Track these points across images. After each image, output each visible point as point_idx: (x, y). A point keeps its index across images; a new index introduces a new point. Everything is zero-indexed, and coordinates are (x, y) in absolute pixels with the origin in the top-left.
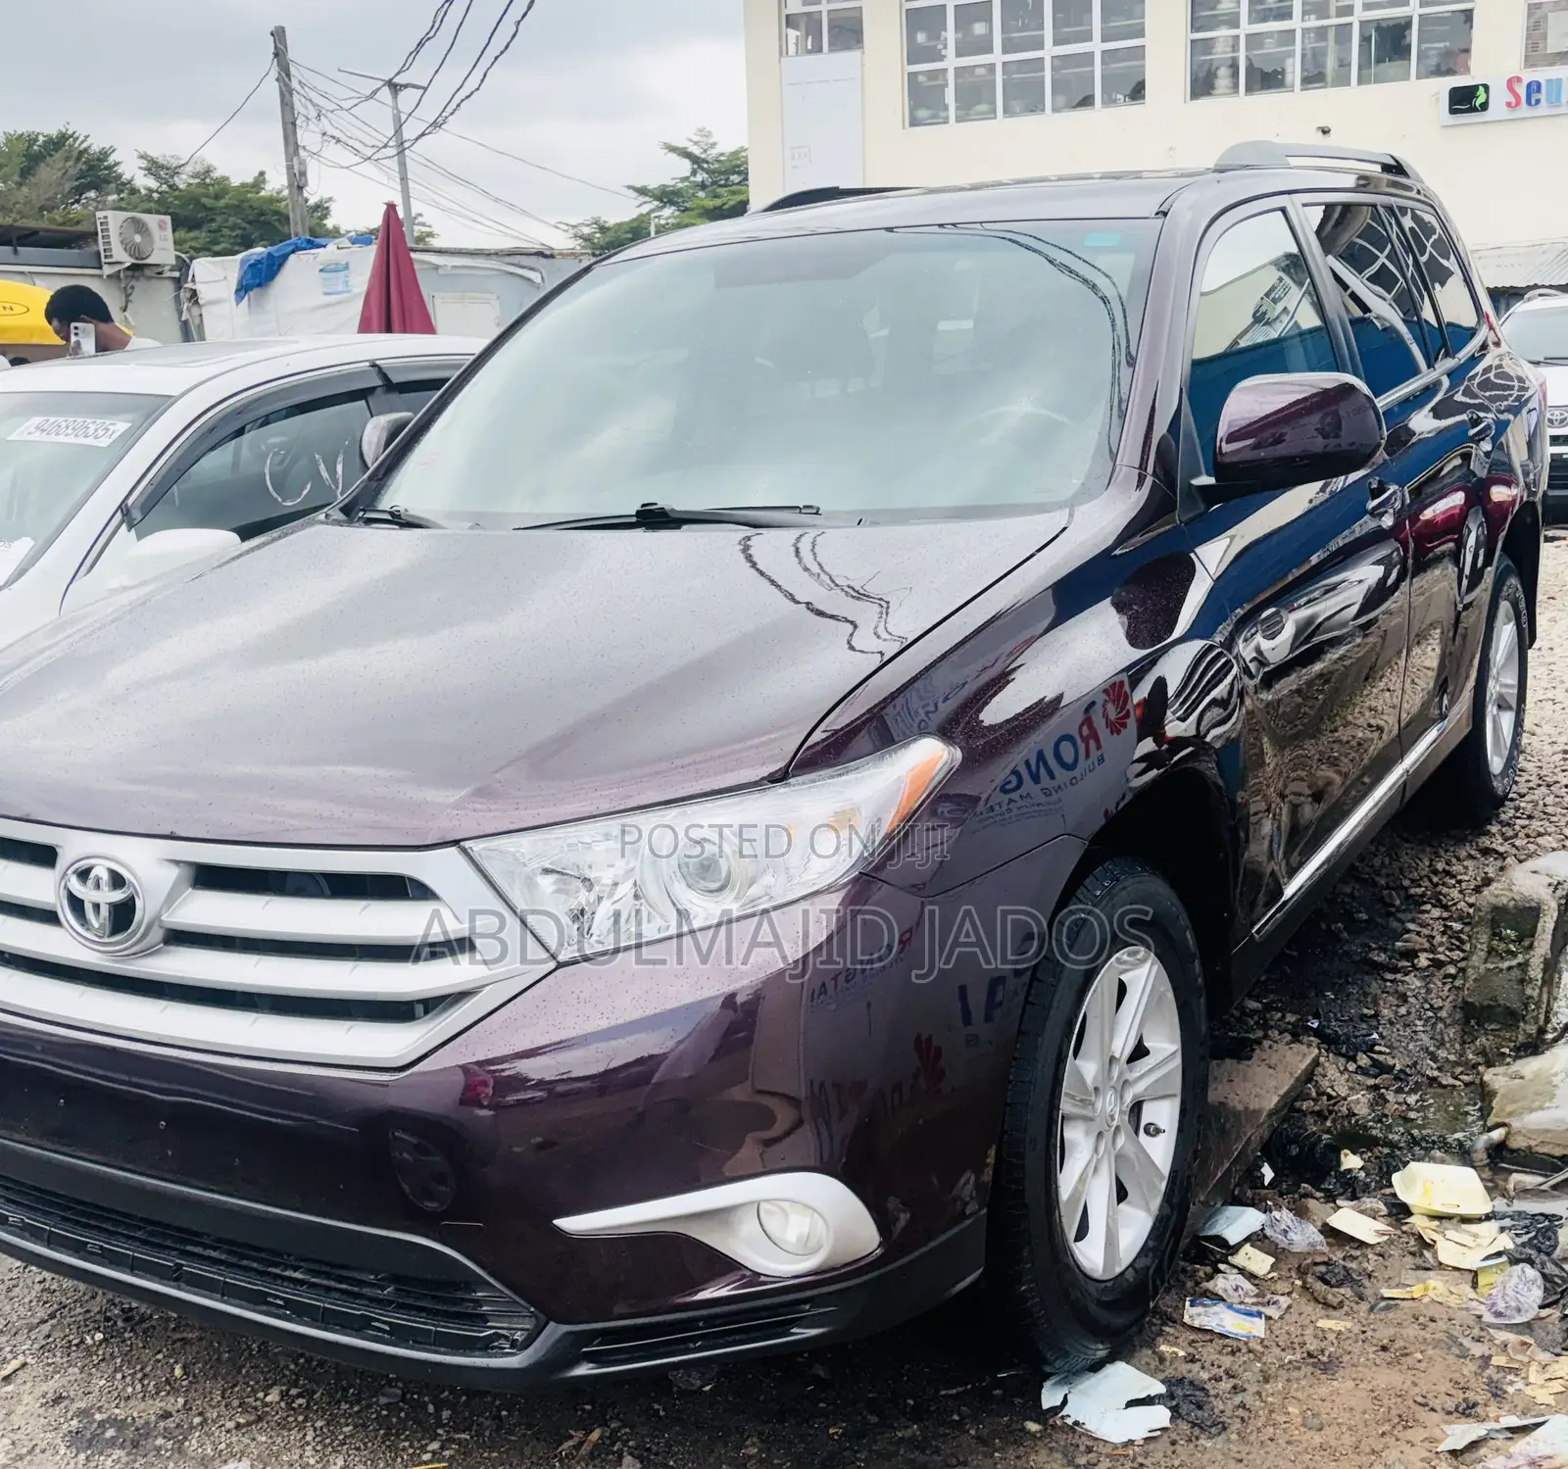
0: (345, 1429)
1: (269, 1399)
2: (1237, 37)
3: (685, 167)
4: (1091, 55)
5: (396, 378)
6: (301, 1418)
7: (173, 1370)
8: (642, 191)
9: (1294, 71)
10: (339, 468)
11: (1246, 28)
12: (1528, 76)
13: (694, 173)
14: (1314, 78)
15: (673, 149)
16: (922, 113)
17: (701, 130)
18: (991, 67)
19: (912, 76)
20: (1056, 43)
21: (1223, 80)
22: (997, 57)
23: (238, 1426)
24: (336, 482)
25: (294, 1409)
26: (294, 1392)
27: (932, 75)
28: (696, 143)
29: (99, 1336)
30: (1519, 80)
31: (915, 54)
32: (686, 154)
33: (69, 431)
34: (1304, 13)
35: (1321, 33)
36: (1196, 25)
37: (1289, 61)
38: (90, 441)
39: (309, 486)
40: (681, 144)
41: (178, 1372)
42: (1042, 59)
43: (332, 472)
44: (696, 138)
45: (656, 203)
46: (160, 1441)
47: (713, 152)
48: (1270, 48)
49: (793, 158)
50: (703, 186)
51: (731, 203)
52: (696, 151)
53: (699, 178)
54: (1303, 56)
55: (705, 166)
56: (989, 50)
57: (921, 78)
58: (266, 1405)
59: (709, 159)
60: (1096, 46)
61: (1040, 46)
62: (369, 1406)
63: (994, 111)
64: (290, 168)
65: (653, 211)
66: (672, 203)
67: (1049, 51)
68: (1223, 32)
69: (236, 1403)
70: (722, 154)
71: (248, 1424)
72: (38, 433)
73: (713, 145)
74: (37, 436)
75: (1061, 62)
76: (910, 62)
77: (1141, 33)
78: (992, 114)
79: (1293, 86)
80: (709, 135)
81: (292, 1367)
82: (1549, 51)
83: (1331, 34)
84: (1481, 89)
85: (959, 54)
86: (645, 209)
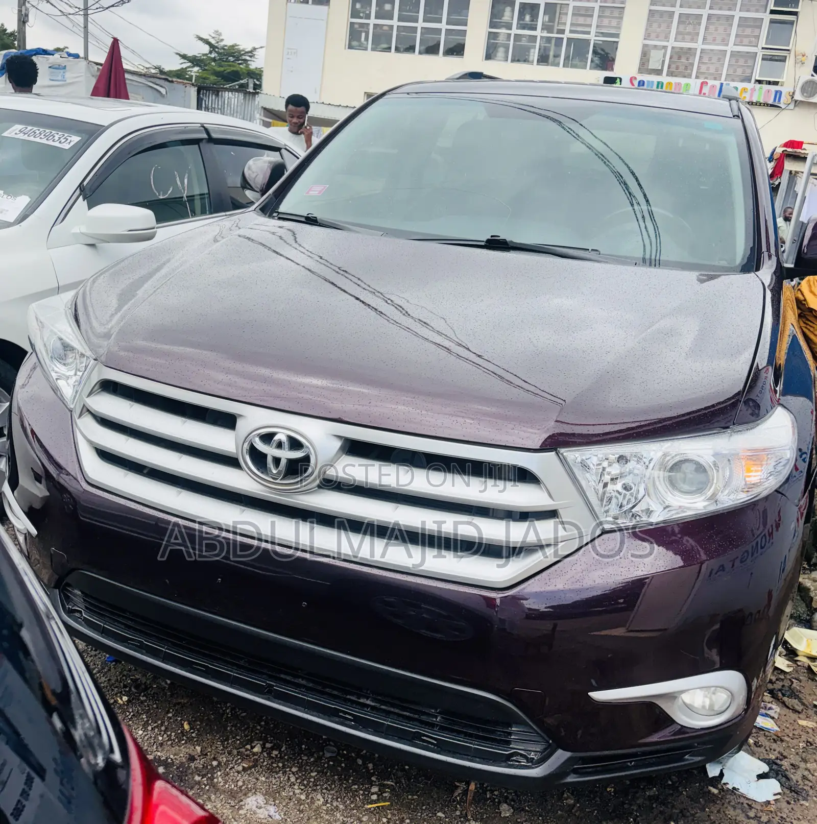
0: (313, 774)
1: (255, 750)
2: (510, 35)
3: (206, 49)
4: (440, 30)
5: (214, 136)
6: (281, 765)
7: (182, 725)
8: (184, 57)
9: (534, 55)
10: (186, 181)
11: (515, 31)
12: (640, 77)
13: (211, 52)
14: (543, 59)
15: (201, 39)
16: (355, 43)
17: (217, 31)
18: (391, 27)
19: (352, 24)
20: (424, 21)
21: (501, 53)
22: (395, 22)
23: (244, 769)
24: (184, 189)
25: (273, 758)
26: (268, 745)
27: (362, 25)
28: (213, 38)
29: (125, 698)
30: (635, 78)
31: (355, 14)
32: (207, 42)
33: (42, 136)
34: (542, 29)
35: (549, 40)
36: (492, 25)
37: (532, 50)
38: (57, 144)
39: (171, 189)
40: (205, 37)
41: (186, 727)
42: (416, 28)
43: (182, 183)
44: (213, 35)
45: (189, 64)
46: (197, 778)
47: (222, 44)
48: (524, 42)
49: (288, 54)
50: (214, 60)
51: (229, 71)
52: (213, 42)
53: (213, 56)
54: (540, 49)
55: (217, 50)
56: (392, 18)
57: (356, 26)
58: (254, 754)
59: (219, 47)
60: (443, 26)
61: (417, 21)
62: (320, 758)
63: (390, 48)
64: (20, 11)
65: (189, 67)
66: (197, 65)
67: (420, 24)
68: (503, 31)
69: (235, 752)
70: (226, 46)
71: (250, 768)
72: (22, 134)
73: (222, 40)
74: (21, 136)
75: (425, 30)
76: (352, 17)
77: (465, 24)
78: (388, 49)
79: (533, 62)
80: (220, 35)
81: (259, 727)
82: (649, 68)
83: (553, 41)
84: (618, 80)
85: (376, 18)
86: (184, 66)
